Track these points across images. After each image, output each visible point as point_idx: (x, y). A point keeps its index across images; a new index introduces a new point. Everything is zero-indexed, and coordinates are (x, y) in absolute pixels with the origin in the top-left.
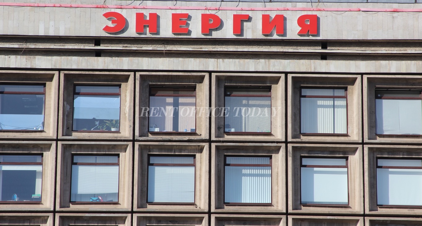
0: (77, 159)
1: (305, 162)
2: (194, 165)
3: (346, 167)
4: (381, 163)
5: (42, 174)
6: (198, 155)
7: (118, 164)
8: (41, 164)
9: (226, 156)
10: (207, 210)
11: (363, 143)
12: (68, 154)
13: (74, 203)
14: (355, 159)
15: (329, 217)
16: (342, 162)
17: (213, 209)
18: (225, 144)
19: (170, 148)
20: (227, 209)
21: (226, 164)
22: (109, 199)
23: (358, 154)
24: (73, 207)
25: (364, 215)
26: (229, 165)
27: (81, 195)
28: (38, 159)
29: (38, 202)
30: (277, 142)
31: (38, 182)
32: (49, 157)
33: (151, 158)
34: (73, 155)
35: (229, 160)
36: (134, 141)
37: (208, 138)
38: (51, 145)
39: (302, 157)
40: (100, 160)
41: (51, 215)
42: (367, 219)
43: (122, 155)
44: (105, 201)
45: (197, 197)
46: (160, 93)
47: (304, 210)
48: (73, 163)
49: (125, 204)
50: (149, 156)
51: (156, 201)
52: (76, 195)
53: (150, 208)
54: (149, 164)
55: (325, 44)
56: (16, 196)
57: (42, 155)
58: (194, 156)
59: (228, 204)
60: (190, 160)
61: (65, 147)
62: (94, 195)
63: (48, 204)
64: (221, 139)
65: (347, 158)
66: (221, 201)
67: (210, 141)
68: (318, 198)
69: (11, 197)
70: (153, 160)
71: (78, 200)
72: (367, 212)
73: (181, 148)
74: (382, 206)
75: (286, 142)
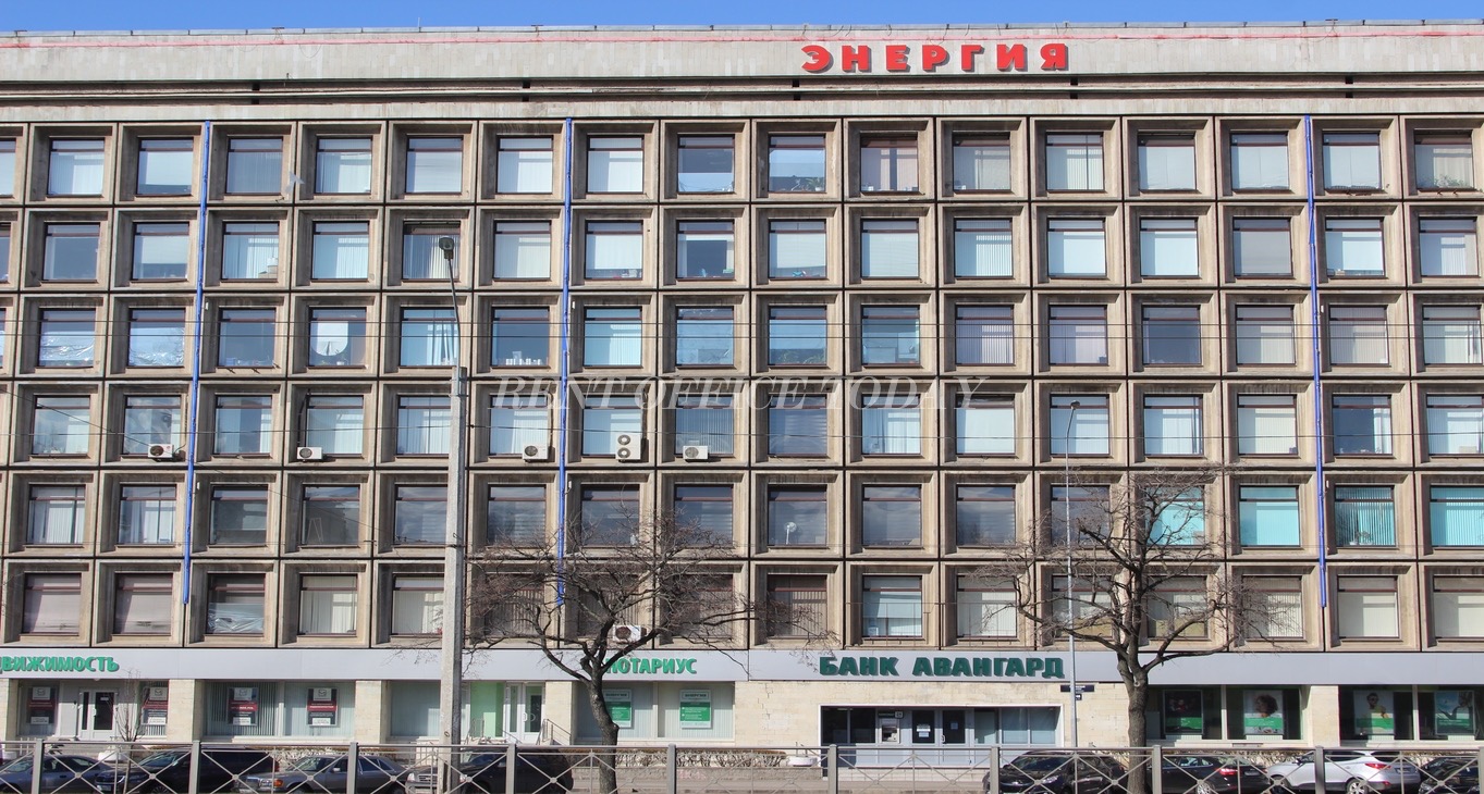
0: (775, 226)
1: (1053, 225)
2: (917, 231)
3: (1103, 230)
4: (1145, 224)
5: (733, 244)
6: (921, 219)
7: (824, 232)
8: (732, 232)
9: (955, 220)
10: (934, 286)
11: (1123, 201)
12: (764, 220)
13: (773, 279)
14: (1114, 221)
15: (1082, 292)
16: (1099, 224)
17: (941, 285)
18: (954, 205)
19: (887, 211)
20: (958, 283)
21: (955, 230)
22: (815, 274)
23: (1118, 213)
24: (772, 284)
25: (1125, 288)
26: (960, 230)
27: (781, 269)
28: (729, 226)
29: (731, 278)
30: (1019, 202)
31: (730, 254)
32: (742, 223)
33: (865, 223)
34: (770, 221)
35: (960, 225)
36: (843, 203)
37: (933, 197)
38: (743, 209)
39: (1049, 219)
40: (803, 226)
41: (747, 293)
42: (1129, 293)
43: (829, 220)
44: (810, 276)
45: (922, 270)
46: (872, 143)
47: (1053, 283)
48: (770, 231)
49: (834, 280)
50: (862, 220)
51: (871, 275)
52: (776, 269)
53: (865, 283)
54: (862, 231)
55: (1074, 79)
56: (703, 271)
57: (733, 221)
58: (917, 220)
59: (960, 278)
60: (912, 226)
61: (761, 212)
62: (797, 269)
63: (742, 280)
64: (950, 199)
65: (1104, 220)
66: (951, 274)
67: (936, 202)
68: (1068, 269)
69: (699, 273)
70: (867, 226)
71: (778, 276)
72: (1129, 284)
73: (900, 212)
74: (1146, 277)
75: (1029, 201)
